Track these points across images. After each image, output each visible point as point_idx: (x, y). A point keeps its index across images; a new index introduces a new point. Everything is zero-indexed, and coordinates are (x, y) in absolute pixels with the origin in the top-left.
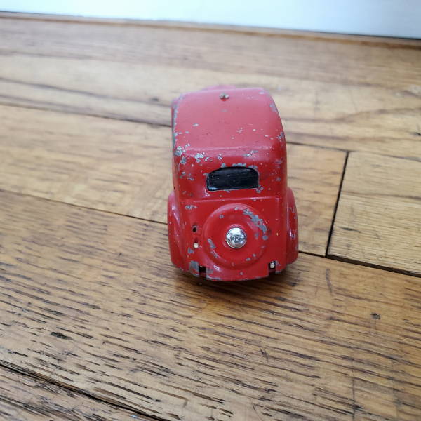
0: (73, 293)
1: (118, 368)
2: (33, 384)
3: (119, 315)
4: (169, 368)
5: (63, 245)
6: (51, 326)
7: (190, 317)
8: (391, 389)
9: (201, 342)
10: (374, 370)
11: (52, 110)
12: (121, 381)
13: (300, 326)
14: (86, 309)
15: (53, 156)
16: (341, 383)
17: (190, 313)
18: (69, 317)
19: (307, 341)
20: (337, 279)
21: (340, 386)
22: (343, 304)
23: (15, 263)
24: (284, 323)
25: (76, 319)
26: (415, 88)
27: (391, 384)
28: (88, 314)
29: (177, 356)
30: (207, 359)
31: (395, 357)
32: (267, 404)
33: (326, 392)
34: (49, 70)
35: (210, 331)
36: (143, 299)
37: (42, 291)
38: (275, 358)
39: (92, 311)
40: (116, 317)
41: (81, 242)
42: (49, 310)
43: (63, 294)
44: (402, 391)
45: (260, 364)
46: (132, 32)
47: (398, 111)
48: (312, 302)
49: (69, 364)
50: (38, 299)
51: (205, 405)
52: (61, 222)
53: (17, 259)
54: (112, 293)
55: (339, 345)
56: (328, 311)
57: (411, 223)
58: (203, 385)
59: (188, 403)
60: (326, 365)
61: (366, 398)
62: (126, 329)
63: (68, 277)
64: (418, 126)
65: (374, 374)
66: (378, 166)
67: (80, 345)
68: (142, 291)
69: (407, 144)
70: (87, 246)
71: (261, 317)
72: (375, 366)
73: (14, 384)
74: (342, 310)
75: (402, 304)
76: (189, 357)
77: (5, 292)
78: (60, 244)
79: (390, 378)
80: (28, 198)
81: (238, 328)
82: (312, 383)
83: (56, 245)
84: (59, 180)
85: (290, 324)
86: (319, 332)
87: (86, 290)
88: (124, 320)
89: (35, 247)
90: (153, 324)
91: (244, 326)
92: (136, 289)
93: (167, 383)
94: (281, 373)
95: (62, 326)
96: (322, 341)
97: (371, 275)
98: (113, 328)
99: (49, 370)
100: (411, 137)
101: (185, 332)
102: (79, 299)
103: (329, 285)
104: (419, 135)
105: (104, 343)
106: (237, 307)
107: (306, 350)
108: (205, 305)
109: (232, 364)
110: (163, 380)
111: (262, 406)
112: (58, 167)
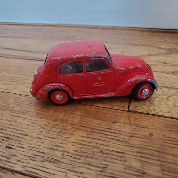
0: (16, 129)
1: (36, 161)
3: (37, 138)
4: (59, 160)
5: (12, 110)
6: (6, 144)
7: (69, 138)
8: (159, 164)
9: (74, 148)
10: (151, 157)
11: (10, 58)
12: (37, 166)
13: (118, 140)
14: (22, 136)
15: (10, 75)
17: (68, 136)
18: (14, 139)
20: (133, 120)
21: (136, 164)
22: (136, 130)
24: (110, 138)
25: (17, 140)
26: (163, 46)
27: (159, 163)
28: (23, 138)
29: (63, 155)
30: (76, 155)
31: (160, 151)
32: (103, 173)
33: (130, 167)
35: (77, 143)
36: (47, 131)
37: (2, 129)
38: (107, 154)
39: (24, 137)
40: (35, 139)
41: (20, 108)
42: (5, 137)
43: (12, 130)
44: (164, 165)
45: (100, 156)
47: (156, 55)
48: (123, 130)
49: (13, 160)
50: (0, 132)
51: (75, 175)
52: (12, 101)
54: (34, 129)
55: (135, 147)
56: (130, 133)
57: (164, 97)
58: (74, 166)
59: (68, 175)
60: (130, 156)
61: (148, 169)
62: (39, 144)
63: (14, 123)
64: (165, 60)
65: (151, 159)
67: (18, 152)
68: (47, 128)
69: (161, 67)
70: (23, 110)
71: (100, 136)
72: (151, 155)
74: (136, 133)
75: (162, 129)
76: (68, 154)
78: (11, 110)
79: (158, 160)
81: (90, 141)
82: (124, 163)
83: (10, 110)
84: (12, 84)
85: (113, 139)
86: (126, 142)
87: (22, 128)
88: (39, 140)
90: (52, 141)
91: (92, 141)
92: (45, 127)
93: (58, 166)
94: (110, 160)
95: (11, 143)
96: (127, 146)
97: (148, 118)
98: (34, 144)
99: (4, 163)
100: (162, 64)
101: (66, 144)
102: (19, 132)
103: (130, 122)
104: (166, 63)
105: (29, 150)
106: (90, 133)
107: (121, 149)
108: (75, 132)
109: (87, 157)
110: (56, 165)
111: (101, 175)
112: (12, 79)
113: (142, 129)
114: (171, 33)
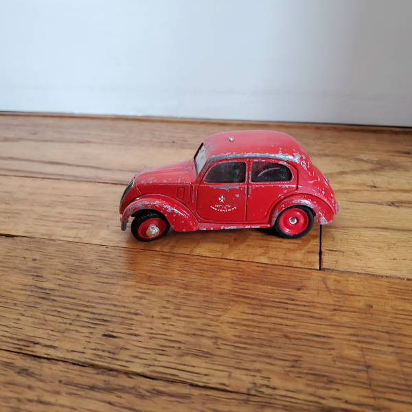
0: (115, 305)
1: (167, 355)
2: (95, 372)
3: (160, 318)
4: (210, 351)
5: (98, 273)
6: (101, 330)
7: (220, 316)
8: (391, 353)
9: (233, 332)
10: (376, 341)
11: (64, 180)
12: (172, 364)
13: (311, 317)
14: (129, 316)
15: (75, 212)
16: (352, 352)
17: (219, 313)
18: (115, 322)
19: (319, 326)
20: (333, 284)
21: (354, 353)
22: (342, 300)
23: (58, 288)
24: (297, 315)
25: (122, 323)
26: (365, 157)
27: (391, 349)
28: (132, 319)
29: (215, 343)
30: (241, 343)
31: (390, 332)
32: (298, 370)
33: (343, 358)
34: (55, 151)
35: (238, 324)
36: (177, 306)
37: (88, 306)
38: (296, 339)
39: (134, 317)
40: (156, 320)
41: (113, 270)
42: (96, 319)
43: (107, 307)
44: (402, 353)
45: (285, 344)
46: (123, 124)
47: (355, 172)
48: (316, 300)
49: (124, 355)
50: (85, 312)
51: (246, 375)
52: (93, 257)
53: (59, 285)
54: (150, 304)
55: (345, 327)
56: (330, 305)
57: (382, 245)
58: (242, 361)
59: (232, 374)
60: (339, 341)
62: (166, 327)
63: (108, 295)
64: (373, 182)
65: (377, 344)
66: (347, 209)
67: (130, 342)
68: (174, 300)
69: (366, 193)
70: (119, 272)
71: (277, 312)
72: (376, 338)
73: (78, 373)
74: (341, 304)
75: (387, 297)
76: (225, 343)
77: (54, 309)
78: (95, 272)
79: (389, 346)
80: (58, 242)
81: (261, 321)
82: (330, 353)
83: (93, 273)
84: (84, 228)
85: (303, 316)
86: (325, 319)
88: (165, 321)
89: (74, 276)
90: (189, 323)
91: (265, 319)
92: (170, 299)
93: (211, 362)
95: (111, 329)
96: (331, 325)
97: (359, 280)
98: (156, 328)
99: (107, 361)
100: (369, 188)
101: (217, 326)
102: (122, 309)
103: (327, 287)
104: (375, 187)
105: (151, 338)
106: (256, 307)
107: (319, 331)
108: (230, 307)
109: (261, 345)
110: (207, 360)
111: (293, 372)
112: (80, 219)
113: (352, 298)
114: (375, 132)
